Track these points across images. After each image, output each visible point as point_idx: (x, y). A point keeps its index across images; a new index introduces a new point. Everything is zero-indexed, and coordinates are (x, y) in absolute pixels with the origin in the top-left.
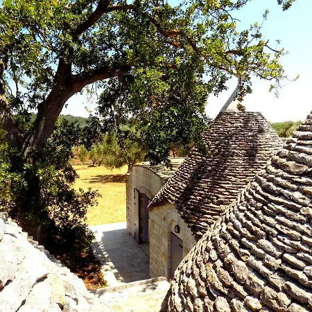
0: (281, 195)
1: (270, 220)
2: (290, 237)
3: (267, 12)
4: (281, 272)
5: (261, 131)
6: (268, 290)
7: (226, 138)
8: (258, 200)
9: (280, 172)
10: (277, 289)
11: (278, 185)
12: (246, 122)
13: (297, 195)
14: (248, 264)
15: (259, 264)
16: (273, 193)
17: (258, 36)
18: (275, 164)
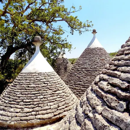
0: (73, 74)
1: (72, 78)
2: (75, 79)
3: (68, 36)
4: (74, 84)
5: (67, 63)
6: (73, 87)
7: (59, 65)
8: (69, 76)
9: (73, 70)
10: (74, 86)
11: (73, 72)
12: (64, 61)
13: (76, 73)
14: (69, 85)
15: (71, 84)
16: (72, 74)
17: (66, 41)
18: (72, 69)
